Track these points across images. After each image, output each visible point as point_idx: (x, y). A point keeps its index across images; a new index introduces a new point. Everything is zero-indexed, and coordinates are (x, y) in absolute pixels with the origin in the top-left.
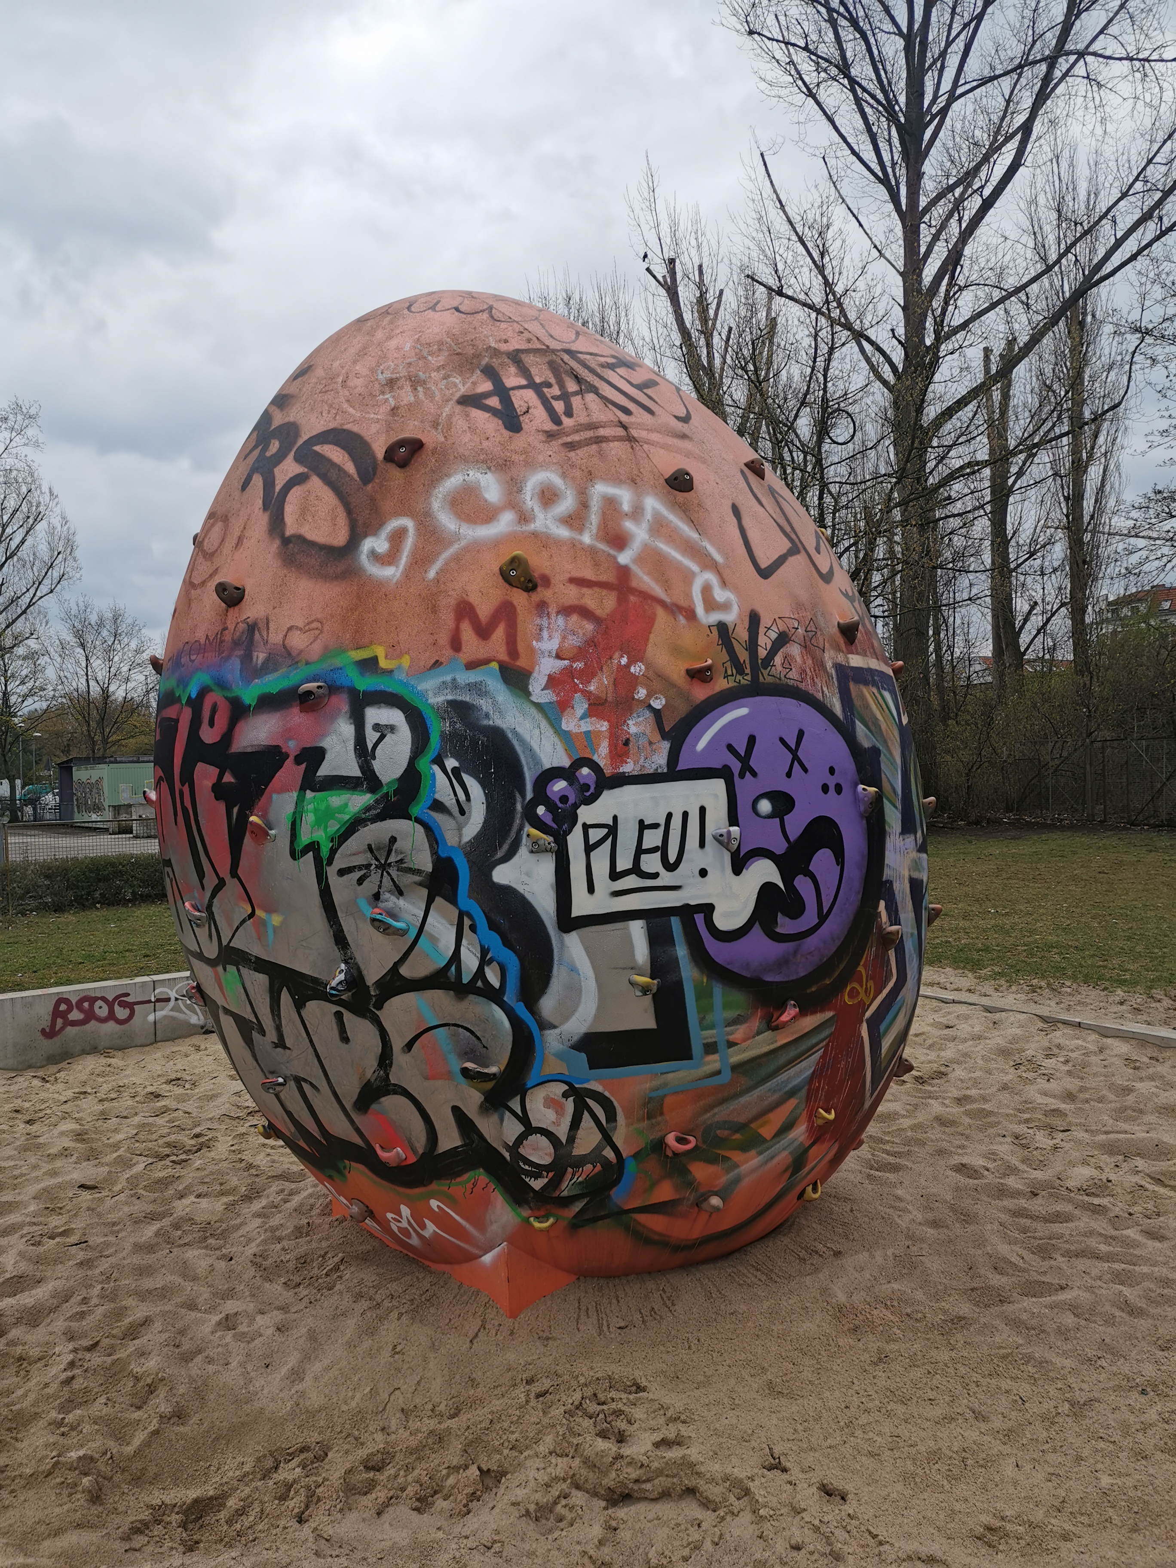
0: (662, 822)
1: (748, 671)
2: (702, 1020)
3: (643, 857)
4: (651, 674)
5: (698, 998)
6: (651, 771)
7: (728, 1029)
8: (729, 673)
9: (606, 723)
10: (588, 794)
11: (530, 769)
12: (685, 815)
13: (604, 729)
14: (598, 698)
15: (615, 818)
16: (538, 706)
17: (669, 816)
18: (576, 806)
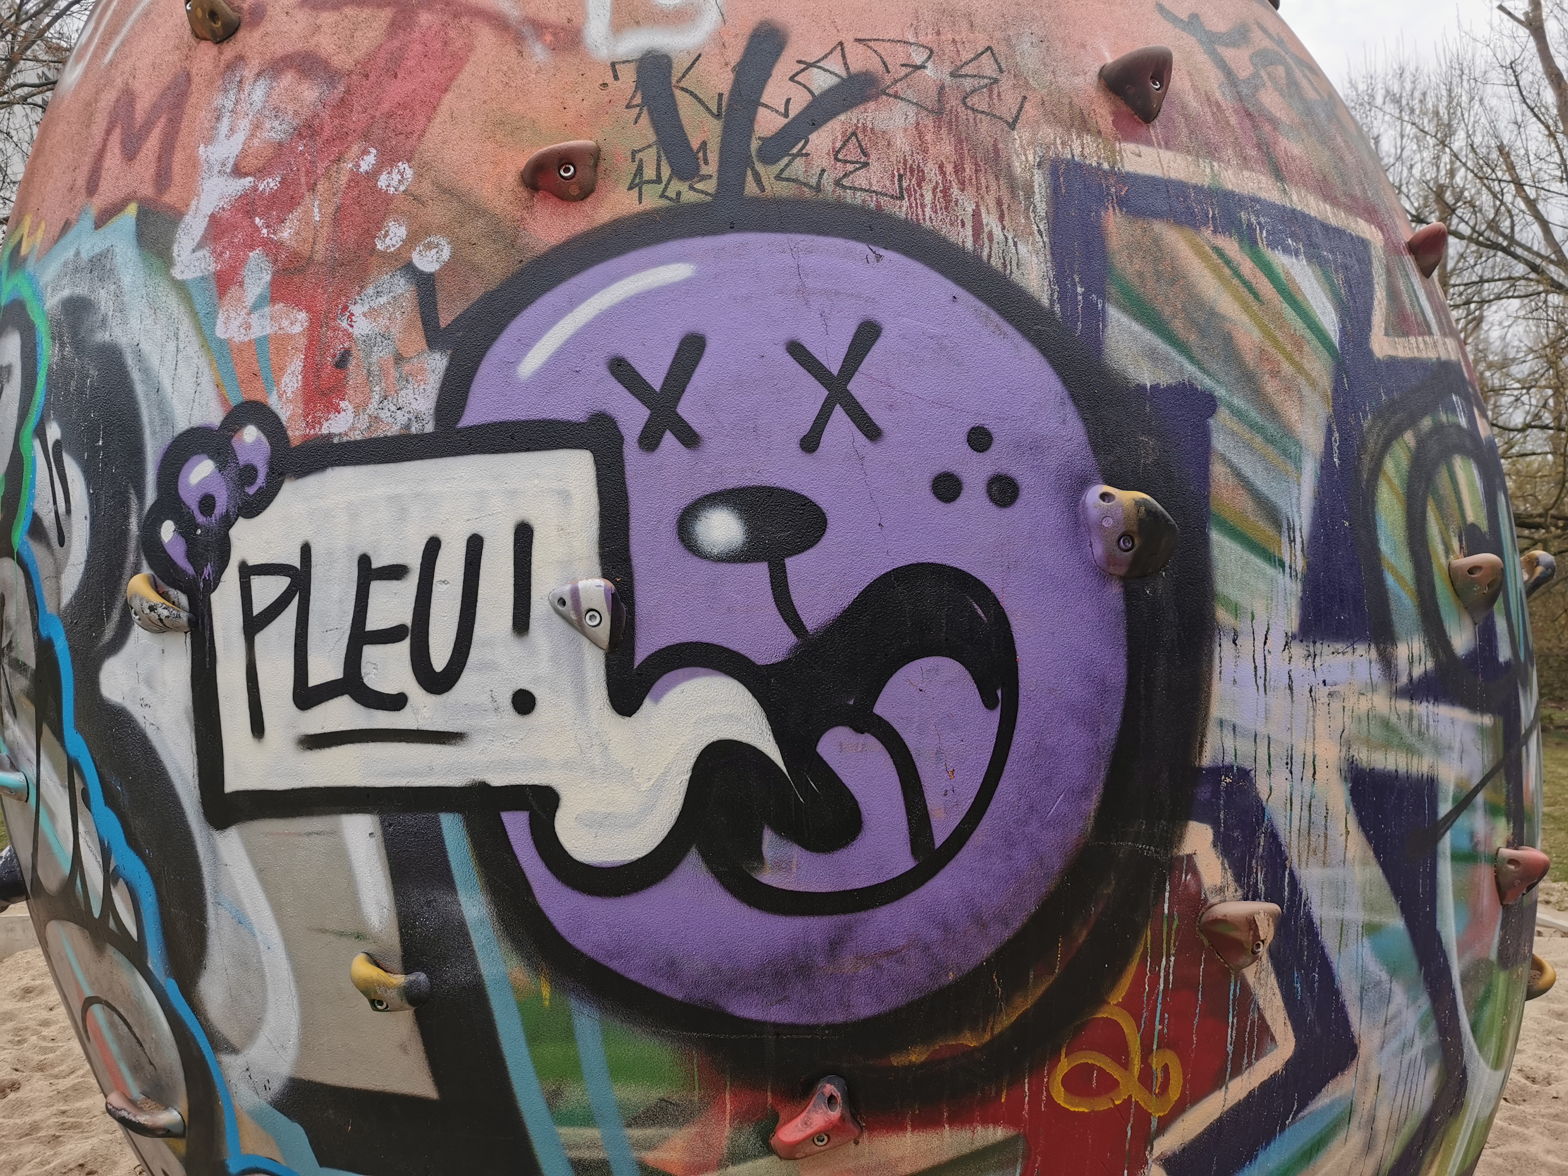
0: (414, 562)
1: (711, 168)
2: (553, 1098)
3: (370, 653)
4: (426, 188)
5: (533, 1037)
6: (394, 430)
7: (637, 1133)
8: (649, 173)
9: (302, 316)
10: (251, 490)
11: (154, 433)
12: (475, 545)
13: (297, 329)
14: (295, 256)
15: (306, 551)
16: (181, 287)
17: (433, 547)
18: (228, 522)
